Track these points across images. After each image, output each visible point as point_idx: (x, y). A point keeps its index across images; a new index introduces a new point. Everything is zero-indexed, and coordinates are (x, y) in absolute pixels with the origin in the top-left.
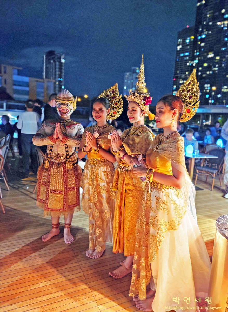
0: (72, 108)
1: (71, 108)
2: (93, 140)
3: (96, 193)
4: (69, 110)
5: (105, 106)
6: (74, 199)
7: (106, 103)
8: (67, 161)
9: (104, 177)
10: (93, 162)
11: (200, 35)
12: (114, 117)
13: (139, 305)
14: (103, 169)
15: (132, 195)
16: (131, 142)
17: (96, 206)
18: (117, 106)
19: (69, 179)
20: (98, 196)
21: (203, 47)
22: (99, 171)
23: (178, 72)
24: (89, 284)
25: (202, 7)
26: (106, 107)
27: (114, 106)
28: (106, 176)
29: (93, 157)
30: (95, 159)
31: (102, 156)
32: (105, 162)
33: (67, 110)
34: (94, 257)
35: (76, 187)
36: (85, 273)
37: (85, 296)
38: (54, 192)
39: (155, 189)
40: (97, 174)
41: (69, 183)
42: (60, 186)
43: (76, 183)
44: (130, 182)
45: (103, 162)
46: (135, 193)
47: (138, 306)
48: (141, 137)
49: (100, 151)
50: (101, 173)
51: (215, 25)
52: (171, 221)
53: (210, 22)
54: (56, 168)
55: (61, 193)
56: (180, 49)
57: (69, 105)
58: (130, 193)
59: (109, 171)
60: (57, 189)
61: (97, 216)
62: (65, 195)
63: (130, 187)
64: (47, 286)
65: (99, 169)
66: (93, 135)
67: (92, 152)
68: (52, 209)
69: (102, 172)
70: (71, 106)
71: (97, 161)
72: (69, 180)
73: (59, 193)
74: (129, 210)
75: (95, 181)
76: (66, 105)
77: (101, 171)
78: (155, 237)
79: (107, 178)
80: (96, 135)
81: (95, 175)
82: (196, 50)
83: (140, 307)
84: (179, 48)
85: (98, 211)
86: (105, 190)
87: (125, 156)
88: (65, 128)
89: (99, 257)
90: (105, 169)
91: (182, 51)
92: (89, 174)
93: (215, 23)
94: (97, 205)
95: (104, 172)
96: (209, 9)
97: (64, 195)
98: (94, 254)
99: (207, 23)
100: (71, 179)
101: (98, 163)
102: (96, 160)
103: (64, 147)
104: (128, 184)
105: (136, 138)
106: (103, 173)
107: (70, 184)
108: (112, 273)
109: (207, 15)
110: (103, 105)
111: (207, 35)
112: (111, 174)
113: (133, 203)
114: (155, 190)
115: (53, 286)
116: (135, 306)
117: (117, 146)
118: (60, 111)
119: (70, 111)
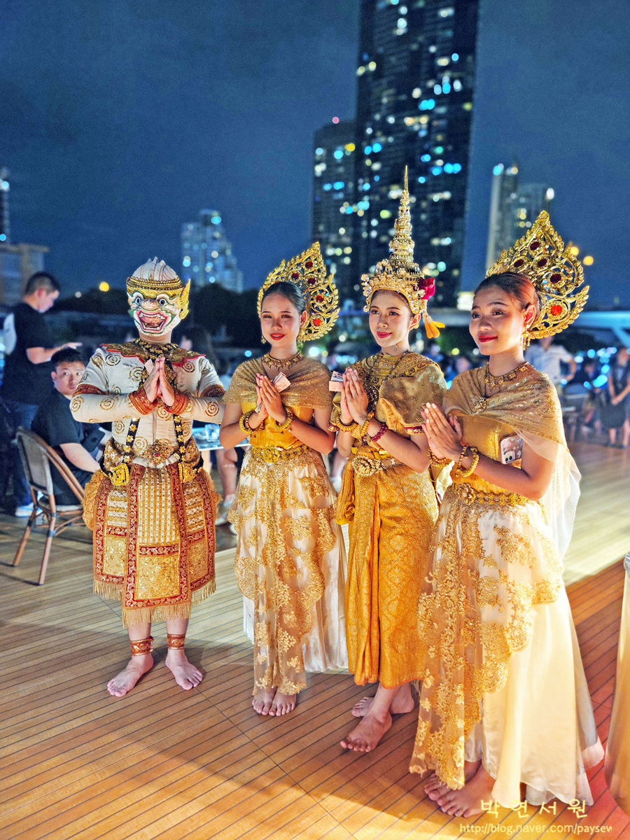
0: (177, 312)
1: (173, 310)
2: (275, 397)
3: (281, 540)
4: (166, 318)
5: (296, 305)
6: (203, 562)
7: (297, 297)
8: (180, 461)
9: (302, 494)
10: (270, 456)
11: (370, 144)
12: (315, 332)
13: (448, 807)
14: (299, 472)
15: (403, 532)
16: (399, 396)
17: (280, 574)
18: (321, 305)
19: (190, 509)
20: (285, 547)
21: (377, 173)
22: (289, 479)
23: (321, 228)
24: (303, 784)
25: (370, 79)
26: (298, 309)
27: (313, 304)
28: (308, 492)
29: (272, 443)
30: (278, 447)
31: (295, 437)
32: (305, 452)
33: (161, 315)
34: (279, 710)
35: (207, 530)
36: (278, 759)
37: (308, 819)
38: (152, 553)
39: (490, 509)
40: (283, 487)
41: (190, 522)
42: (171, 533)
43: (206, 519)
44: (396, 499)
45: (299, 454)
46: (410, 526)
47: (448, 810)
48: (419, 380)
49: (293, 426)
50: (294, 484)
51: (400, 125)
52: (541, 581)
53: (389, 114)
54: (155, 482)
55: (174, 552)
56: (323, 172)
57: (166, 303)
58: (397, 525)
59: (315, 476)
60: (162, 540)
61: (283, 599)
62: (183, 555)
63: (397, 511)
64: (193, 818)
65: (290, 473)
66: (273, 384)
67: (269, 428)
68: (149, 602)
69: (298, 481)
70: (173, 305)
71: (284, 453)
72: (189, 512)
73: (169, 552)
74: (396, 570)
75: (278, 506)
76: (159, 301)
77: (295, 478)
78: (498, 629)
79: (313, 495)
80: (283, 382)
81: (278, 489)
82: (363, 177)
83: (455, 810)
84: (320, 169)
85: (286, 587)
86: (307, 529)
87: (383, 433)
88: (171, 368)
89: (292, 708)
90: (304, 471)
91: (328, 177)
92: (260, 490)
93: (399, 119)
94: (285, 570)
95: (302, 480)
96: (384, 86)
97: (181, 557)
98: (278, 702)
99: (384, 119)
100: (195, 510)
101: (284, 457)
102: (281, 450)
103: (172, 422)
104: (390, 505)
105: (407, 384)
106: (299, 485)
107: (192, 524)
108: (347, 742)
109: (380, 98)
110: (292, 302)
111: (386, 146)
112: (320, 485)
113: (406, 551)
114: (491, 512)
115: (209, 815)
116: (441, 811)
117: (359, 409)
118: (140, 319)
119: (169, 319)
